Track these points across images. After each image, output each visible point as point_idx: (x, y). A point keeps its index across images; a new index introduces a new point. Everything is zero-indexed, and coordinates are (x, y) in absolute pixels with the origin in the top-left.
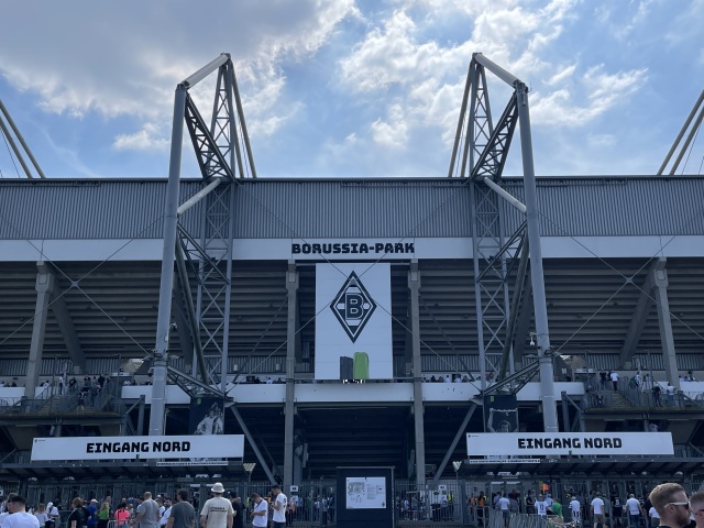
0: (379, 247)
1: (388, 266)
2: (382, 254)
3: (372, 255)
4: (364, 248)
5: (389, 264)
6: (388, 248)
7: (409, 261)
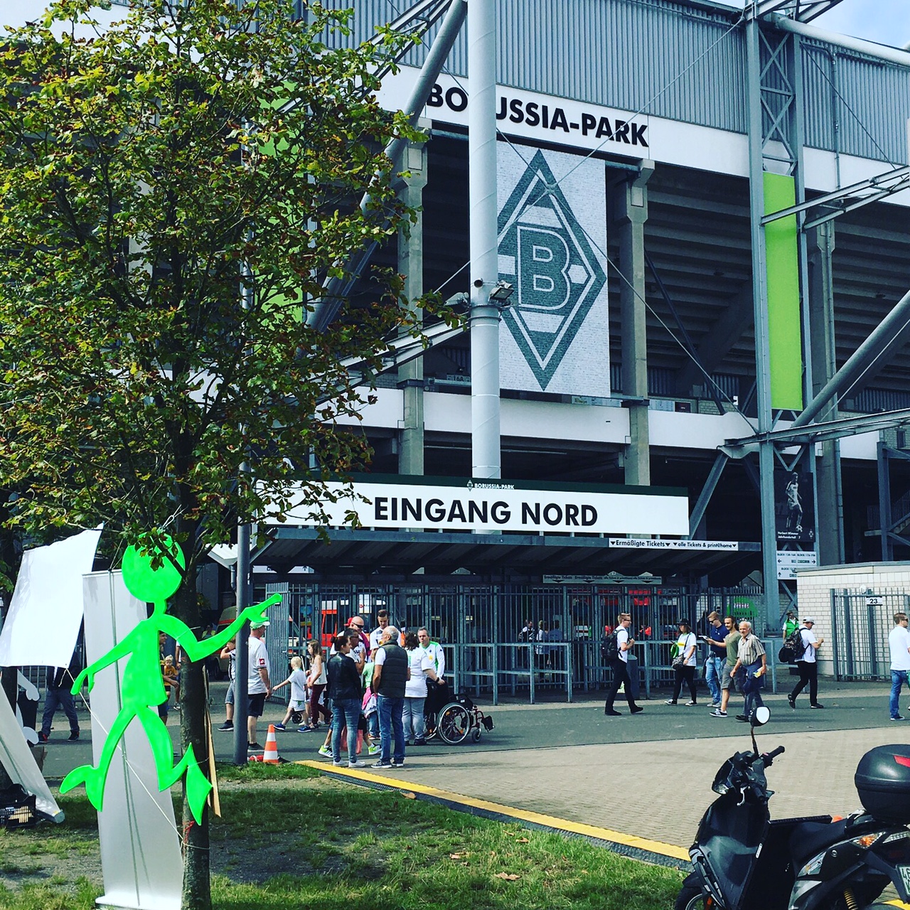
0: (588, 122)
1: (601, 164)
2: (591, 141)
3: (574, 138)
4: (560, 121)
5: (603, 162)
6: (603, 129)
7: (636, 161)
